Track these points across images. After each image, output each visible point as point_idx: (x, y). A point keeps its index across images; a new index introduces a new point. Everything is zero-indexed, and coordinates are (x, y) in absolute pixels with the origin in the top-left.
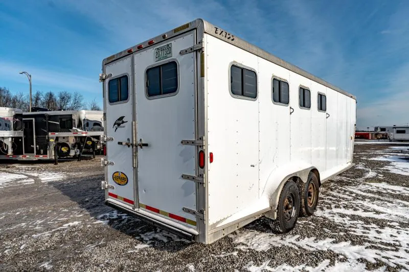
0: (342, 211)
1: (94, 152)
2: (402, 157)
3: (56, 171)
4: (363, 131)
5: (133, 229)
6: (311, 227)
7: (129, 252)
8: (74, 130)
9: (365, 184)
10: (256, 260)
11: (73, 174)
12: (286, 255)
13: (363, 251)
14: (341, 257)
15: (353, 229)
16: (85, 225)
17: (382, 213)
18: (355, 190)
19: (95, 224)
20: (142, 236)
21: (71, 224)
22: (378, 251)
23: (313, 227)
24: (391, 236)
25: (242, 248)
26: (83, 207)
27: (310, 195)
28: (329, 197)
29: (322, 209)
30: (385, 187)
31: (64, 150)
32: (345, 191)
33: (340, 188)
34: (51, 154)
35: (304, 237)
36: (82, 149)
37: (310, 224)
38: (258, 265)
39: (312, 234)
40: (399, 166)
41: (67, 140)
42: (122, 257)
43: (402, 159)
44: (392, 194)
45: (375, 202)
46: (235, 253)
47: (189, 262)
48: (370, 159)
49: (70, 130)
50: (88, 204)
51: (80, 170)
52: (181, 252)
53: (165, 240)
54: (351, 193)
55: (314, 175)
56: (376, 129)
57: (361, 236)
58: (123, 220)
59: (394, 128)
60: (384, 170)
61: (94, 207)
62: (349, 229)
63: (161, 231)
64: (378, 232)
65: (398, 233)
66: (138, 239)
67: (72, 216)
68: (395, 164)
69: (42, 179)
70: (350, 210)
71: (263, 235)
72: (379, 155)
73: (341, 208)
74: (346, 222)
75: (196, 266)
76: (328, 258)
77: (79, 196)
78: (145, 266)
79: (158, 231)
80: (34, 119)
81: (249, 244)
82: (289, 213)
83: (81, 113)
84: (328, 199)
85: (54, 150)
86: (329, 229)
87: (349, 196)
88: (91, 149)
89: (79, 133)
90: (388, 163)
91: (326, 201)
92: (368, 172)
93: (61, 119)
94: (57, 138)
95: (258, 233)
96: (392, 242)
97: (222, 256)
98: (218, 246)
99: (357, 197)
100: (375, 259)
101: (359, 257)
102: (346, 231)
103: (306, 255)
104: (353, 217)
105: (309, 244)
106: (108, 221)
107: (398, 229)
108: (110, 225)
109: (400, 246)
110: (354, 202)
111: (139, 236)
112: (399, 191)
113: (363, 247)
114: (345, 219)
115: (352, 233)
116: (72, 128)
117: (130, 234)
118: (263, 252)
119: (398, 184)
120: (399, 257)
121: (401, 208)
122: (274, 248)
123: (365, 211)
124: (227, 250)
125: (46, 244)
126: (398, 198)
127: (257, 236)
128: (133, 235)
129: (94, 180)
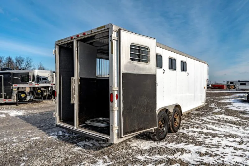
0: (195, 129)
1: (42, 98)
2: (239, 100)
3: (18, 110)
4: (221, 84)
5: (72, 140)
6: (175, 137)
7: (71, 151)
8: (30, 83)
9: (212, 116)
10: (142, 153)
11: (30, 111)
12: (159, 151)
13: (201, 148)
14: (188, 151)
15: (198, 138)
16: (43, 139)
17: (217, 130)
18: (205, 119)
19: (49, 138)
20: (78, 144)
21: (35, 138)
22: (208, 148)
23: (176, 138)
24: (218, 141)
25: (134, 148)
26: (40, 130)
27: (175, 120)
28: (189, 123)
29: (183, 129)
30: (223, 117)
31: (23, 96)
32: (199, 119)
33: (197, 118)
34: (14, 99)
35: (170, 142)
36: (34, 96)
37: (174, 136)
38: (142, 156)
39: (174, 141)
40: (236, 105)
41: (24, 90)
42: (67, 153)
43: (239, 101)
44: (226, 120)
45: (214, 125)
46: (131, 151)
47: (105, 155)
48: (220, 101)
49: (27, 82)
50: (43, 128)
51: (34, 109)
52: (101, 150)
53: (91, 145)
54: (202, 120)
55: (178, 109)
56: (228, 82)
57: (201, 142)
58: (66, 136)
59: (238, 82)
60: (226, 108)
61: (47, 129)
62: (196, 138)
63: (88, 141)
64: (211, 140)
65: (222, 140)
66: (75, 145)
67: (34, 134)
68: (234, 104)
69: (10, 114)
70: (199, 129)
71: (147, 142)
72: (227, 99)
73: (194, 128)
74: (195, 135)
75: (108, 156)
76: (180, 152)
77: (36, 123)
78: (81, 157)
79: (87, 141)
80: (3, 76)
81: (139, 146)
82: (162, 129)
83: (35, 72)
84: (188, 123)
85: (16, 96)
86: (185, 139)
87: (201, 122)
88: (40, 95)
89: (33, 85)
90: (230, 104)
91: (187, 125)
92: (216, 109)
93: (21, 75)
94: (18, 88)
95: (144, 141)
96: (217, 144)
97: (123, 152)
98: (121, 148)
99: (205, 122)
100: (205, 152)
101: (197, 151)
102: (194, 140)
103: (169, 150)
104: (200, 133)
105: (172, 146)
106: (57, 136)
107: (222, 138)
108: (59, 138)
109: (221, 146)
110: (203, 125)
111: (76, 143)
112: (231, 119)
113: (201, 147)
114: (195, 133)
115: (197, 140)
116: (28, 81)
117: (71, 143)
118: (146, 150)
119: (231, 116)
120: (218, 151)
121: (229, 128)
122: (152, 148)
123: (207, 129)
124: (126, 149)
125: (22, 148)
126: (228, 123)
127: (143, 143)
128: (73, 143)
129: (44, 114)
